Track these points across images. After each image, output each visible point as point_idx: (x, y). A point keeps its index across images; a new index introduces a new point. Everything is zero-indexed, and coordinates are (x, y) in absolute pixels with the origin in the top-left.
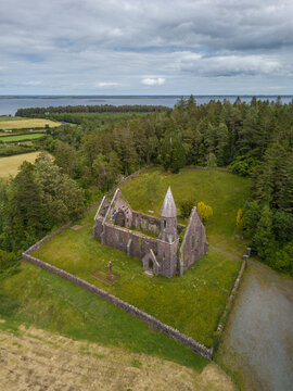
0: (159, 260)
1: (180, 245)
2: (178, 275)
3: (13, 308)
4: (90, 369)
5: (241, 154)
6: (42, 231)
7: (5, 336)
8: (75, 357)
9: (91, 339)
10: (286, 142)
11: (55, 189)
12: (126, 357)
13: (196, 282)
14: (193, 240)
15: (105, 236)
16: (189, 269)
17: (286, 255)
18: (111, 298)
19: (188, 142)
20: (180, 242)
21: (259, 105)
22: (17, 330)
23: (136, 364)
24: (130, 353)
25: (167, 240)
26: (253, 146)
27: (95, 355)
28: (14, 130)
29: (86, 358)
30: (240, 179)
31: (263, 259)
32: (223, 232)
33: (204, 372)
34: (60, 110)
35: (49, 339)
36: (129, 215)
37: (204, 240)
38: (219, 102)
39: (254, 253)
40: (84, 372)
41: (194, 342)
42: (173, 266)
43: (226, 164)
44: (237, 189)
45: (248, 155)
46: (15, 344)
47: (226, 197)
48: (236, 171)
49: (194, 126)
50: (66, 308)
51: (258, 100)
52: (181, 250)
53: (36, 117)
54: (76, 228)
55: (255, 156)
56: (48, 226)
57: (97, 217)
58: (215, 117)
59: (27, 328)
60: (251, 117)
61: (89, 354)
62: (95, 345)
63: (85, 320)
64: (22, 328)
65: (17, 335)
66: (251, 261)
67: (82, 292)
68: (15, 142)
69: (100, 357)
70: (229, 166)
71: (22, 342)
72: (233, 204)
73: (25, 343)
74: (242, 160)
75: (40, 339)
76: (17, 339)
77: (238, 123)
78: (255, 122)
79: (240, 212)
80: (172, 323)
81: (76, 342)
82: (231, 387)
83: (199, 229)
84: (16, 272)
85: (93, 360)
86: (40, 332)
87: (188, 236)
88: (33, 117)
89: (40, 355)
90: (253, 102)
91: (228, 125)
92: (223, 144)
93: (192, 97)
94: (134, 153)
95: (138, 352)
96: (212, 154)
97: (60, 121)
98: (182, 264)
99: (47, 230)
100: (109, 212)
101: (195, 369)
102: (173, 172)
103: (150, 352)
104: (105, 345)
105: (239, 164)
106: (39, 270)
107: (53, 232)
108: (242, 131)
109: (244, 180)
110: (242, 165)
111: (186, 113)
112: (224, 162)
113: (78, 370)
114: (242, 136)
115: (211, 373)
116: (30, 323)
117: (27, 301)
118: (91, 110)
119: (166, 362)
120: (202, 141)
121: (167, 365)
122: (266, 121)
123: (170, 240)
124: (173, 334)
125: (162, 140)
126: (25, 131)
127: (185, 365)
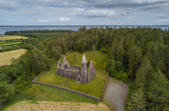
0: (82, 78)
1: (88, 72)
2: (88, 82)
3: (33, 97)
4: (65, 108)
5: (104, 46)
6: (37, 73)
7: (33, 105)
8: (59, 106)
9: (63, 101)
10: (118, 40)
11: (41, 59)
12: (76, 104)
13: (93, 83)
14: (92, 71)
15: (62, 73)
16: (91, 80)
17: (120, 74)
18: (68, 90)
19: (85, 42)
20: (88, 71)
21: (109, 29)
22: (36, 103)
23: (79, 105)
24: (76, 103)
25: (84, 71)
26: (108, 43)
27: (65, 105)
28: (6, 41)
29: (62, 106)
30: (104, 54)
31: (113, 77)
32: (100, 70)
33: (99, 104)
34: (25, 32)
35: (49, 103)
36: (69, 66)
37: (95, 72)
38: (95, 28)
39: (110, 75)
40: (63, 109)
41: (95, 97)
42: (86, 79)
43: (99, 50)
44: (103, 57)
45: (106, 46)
46: (37, 106)
47: (100, 60)
48: (103, 52)
49: (87, 37)
50: (53, 94)
51: (108, 27)
52: (88, 74)
53: (15, 35)
54: (49, 72)
55: (108, 46)
56: (40, 71)
57: (58, 67)
58: (94, 33)
59: (40, 101)
60: (107, 33)
61: (63, 105)
62: (65, 102)
63: (60, 96)
64: (38, 102)
65: (37, 104)
66: (109, 78)
67: (57, 89)
68: (10, 45)
69: (67, 105)
70: (100, 50)
71: (40, 105)
72: (102, 62)
73: (41, 105)
74: (104, 48)
75: (46, 103)
76: (37, 105)
77: (102, 35)
78: (108, 35)
79: (105, 63)
80: (88, 94)
81: (59, 103)
82: (107, 107)
83: (93, 68)
84: (31, 87)
85: (65, 106)
86: (45, 102)
87: (90, 69)
88: (13, 35)
89: (48, 107)
90: (107, 28)
91: (99, 36)
92: (98, 42)
93: (84, 26)
94: (66, 46)
95: (79, 102)
96: (94, 46)
97: (26, 36)
98: (89, 78)
99: (39, 73)
100: (63, 65)
101: (96, 104)
102: (81, 53)
103: (82, 102)
104: (68, 102)
105: (103, 49)
106: (40, 85)
107: (41, 74)
108: (104, 38)
109: (105, 54)
110: (104, 49)
111: (83, 32)
112: (98, 49)
113: (61, 109)
114: (104, 40)
115: (101, 105)
116: (41, 100)
117: (38, 94)
118: (40, 32)
119: (88, 103)
120: (90, 42)
121: (88, 104)
122: (112, 34)
123: (85, 70)
124: (89, 96)
125: (75, 42)
126: (12, 41)
127: (93, 103)
